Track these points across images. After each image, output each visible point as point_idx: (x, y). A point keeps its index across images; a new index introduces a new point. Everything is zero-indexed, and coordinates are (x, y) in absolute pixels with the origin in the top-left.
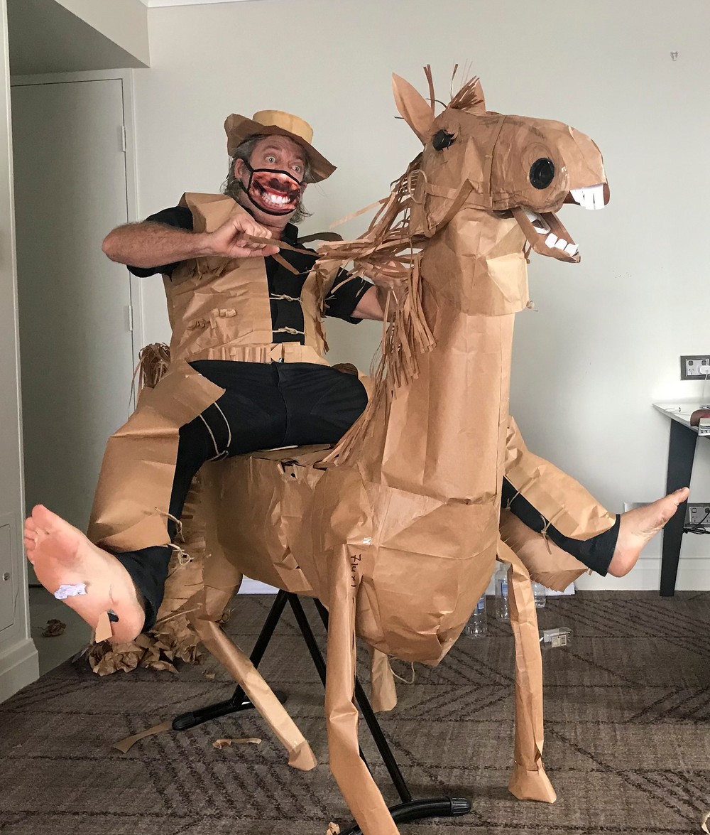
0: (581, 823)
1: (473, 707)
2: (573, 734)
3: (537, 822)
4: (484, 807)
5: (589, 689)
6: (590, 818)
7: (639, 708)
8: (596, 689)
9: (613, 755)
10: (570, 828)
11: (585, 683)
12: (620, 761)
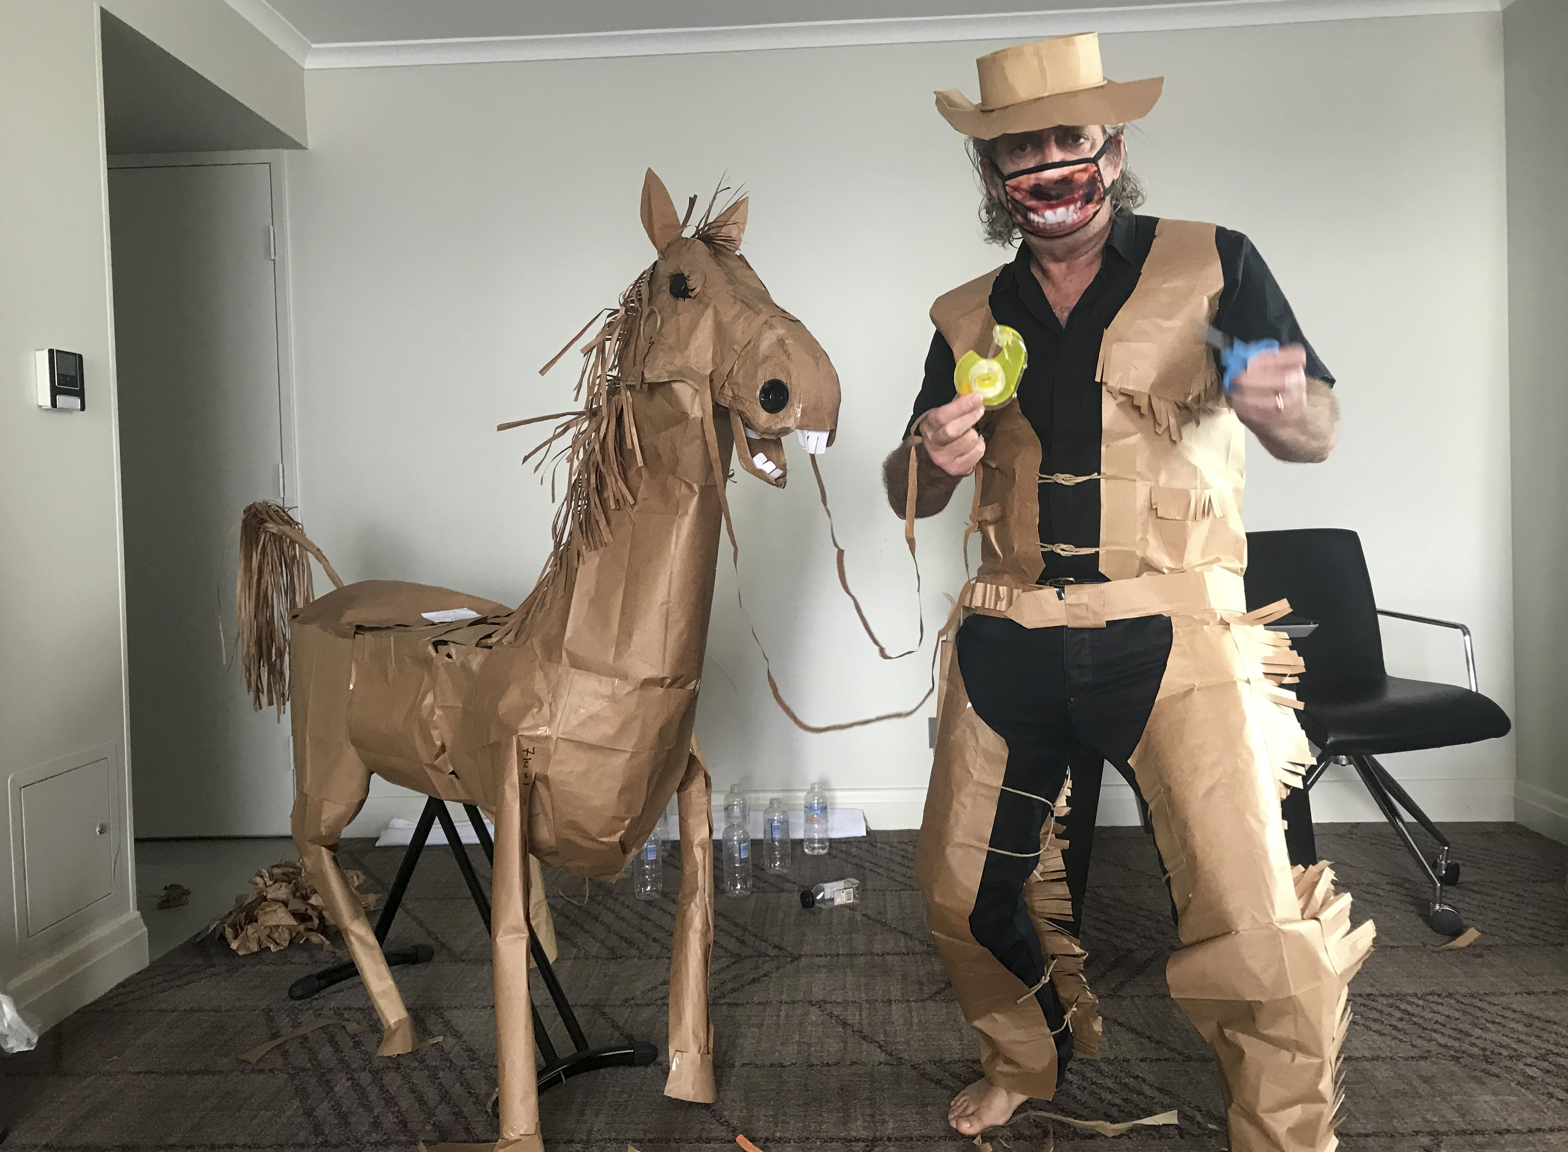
0: (864, 1134)
1: (730, 986)
2: (857, 1017)
3: (806, 1134)
4: (739, 1116)
5: (880, 958)
6: (876, 1126)
7: (943, 981)
8: (889, 958)
9: (907, 1043)
10: (848, 1141)
11: (875, 951)
12: (916, 1051)
